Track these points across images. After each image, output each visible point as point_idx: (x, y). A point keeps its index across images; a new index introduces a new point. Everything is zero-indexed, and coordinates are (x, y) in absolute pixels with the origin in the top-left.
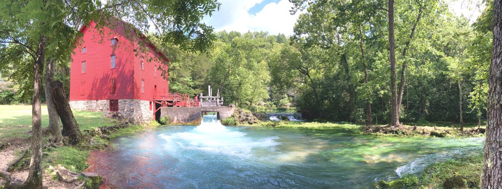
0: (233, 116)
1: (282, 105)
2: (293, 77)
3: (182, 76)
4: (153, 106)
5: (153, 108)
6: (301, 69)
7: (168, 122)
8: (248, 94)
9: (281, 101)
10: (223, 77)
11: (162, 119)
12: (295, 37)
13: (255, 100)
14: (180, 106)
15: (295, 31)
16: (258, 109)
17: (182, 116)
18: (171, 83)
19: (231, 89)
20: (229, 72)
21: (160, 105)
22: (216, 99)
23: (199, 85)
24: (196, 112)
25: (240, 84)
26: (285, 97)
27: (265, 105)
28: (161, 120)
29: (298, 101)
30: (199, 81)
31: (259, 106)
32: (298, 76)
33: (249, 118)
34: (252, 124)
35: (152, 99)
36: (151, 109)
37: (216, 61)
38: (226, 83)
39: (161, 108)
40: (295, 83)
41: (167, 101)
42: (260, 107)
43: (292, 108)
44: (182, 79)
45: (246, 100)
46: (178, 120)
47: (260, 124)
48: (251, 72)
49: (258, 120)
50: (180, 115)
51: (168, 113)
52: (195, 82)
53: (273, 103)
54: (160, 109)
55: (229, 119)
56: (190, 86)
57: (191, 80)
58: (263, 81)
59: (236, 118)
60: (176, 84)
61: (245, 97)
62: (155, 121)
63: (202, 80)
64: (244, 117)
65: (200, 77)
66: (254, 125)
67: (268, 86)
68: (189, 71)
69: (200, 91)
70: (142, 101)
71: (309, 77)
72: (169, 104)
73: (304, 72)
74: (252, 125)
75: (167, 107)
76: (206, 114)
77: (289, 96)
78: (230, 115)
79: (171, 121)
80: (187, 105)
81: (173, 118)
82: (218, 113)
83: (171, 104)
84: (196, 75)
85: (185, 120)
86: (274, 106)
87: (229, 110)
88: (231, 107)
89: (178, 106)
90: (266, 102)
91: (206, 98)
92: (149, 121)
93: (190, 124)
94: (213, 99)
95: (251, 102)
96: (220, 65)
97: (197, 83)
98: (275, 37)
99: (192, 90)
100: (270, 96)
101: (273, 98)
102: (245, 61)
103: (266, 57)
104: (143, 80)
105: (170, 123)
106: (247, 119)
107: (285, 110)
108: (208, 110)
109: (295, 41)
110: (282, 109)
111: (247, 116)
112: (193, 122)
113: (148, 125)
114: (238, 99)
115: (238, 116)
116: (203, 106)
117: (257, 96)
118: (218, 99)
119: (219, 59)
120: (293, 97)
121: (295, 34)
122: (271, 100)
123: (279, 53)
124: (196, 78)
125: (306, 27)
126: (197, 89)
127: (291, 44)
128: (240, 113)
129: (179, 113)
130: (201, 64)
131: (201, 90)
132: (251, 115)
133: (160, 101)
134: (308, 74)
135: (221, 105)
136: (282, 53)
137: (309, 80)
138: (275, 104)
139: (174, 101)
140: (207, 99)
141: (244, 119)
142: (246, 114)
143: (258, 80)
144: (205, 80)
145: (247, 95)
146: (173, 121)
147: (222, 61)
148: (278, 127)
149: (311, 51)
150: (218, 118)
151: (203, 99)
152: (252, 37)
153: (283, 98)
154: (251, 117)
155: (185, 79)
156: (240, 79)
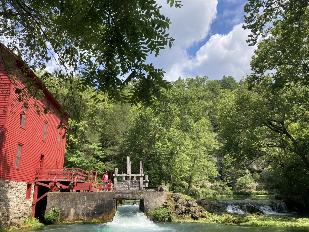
0: (165, 206)
1: (241, 186)
2: (258, 140)
3: (87, 142)
4: (32, 192)
5: (32, 196)
6: (271, 124)
7: (59, 219)
8: (185, 170)
9: (239, 180)
10: (147, 143)
11: (49, 214)
12: (254, 77)
13: (196, 179)
14: (82, 191)
15: (253, 69)
16: (201, 195)
17: (83, 206)
18: (68, 151)
19: (158, 162)
20: (155, 135)
21: (46, 190)
22: (138, 178)
23: (111, 156)
24: (106, 201)
25: (172, 154)
26: (245, 174)
27: (212, 187)
28: (46, 216)
29: (269, 180)
30: (112, 150)
31: (203, 189)
32: (269, 137)
33: (192, 209)
34: (197, 219)
35: (32, 178)
36: (28, 197)
37: (136, 120)
38: (152, 152)
39: (48, 194)
40: (263, 149)
41: (62, 183)
42: (205, 190)
43: (260, 192)
44: (86, 146)
45: (181, 179)
46: (76, 214)
47: (212, 219)
48: (188, 135)
49: (206, 213)
50: (80, 206)
51: (60, 203)
52: (106, 151)
53: (226, 183)
54: (46, 196)
55: (158, 212)
56: (97, 158)
57: (100, 148)
58: (205, 148)
59: (170, 210)
60: (76, 153)
61: (180, 175)
62: (34, 219)
63: (117, 147)
64: (184, 208)
65: (113, 144)
66: (201, 221)
67: (215, 156)
68: (98, 134)
69: (113, 165)
70: (12, 183)
71: (289, 136)
72: (64, 187)
73: (277, 130)
74: (198, 221)
75: (59, 192)
76: (121, 203)
77: (252, 171)
78: (160, 205)
79: (64, 216)
80: (93, 189)
81: (69, 212)
82: (142, 202)
83: (67, 187)
84: (107, 140)
85: (88, 215)
86: (228, 188)
87: (159, 195)
88: (161, 190)
89: (79, 191)
90: (213, 182)
91: (122, 177)
92: (22, 219)
93: (97, 221)
94: (132, 177)
95: (189, 182)
96: (143, 127)
97: (109, 152)
98: (219, 82)
99: (101, 164)
100: (220, 171)
101: (225, 175)
102: (177, 120)
103: (208, 111)
104: (20, 145)
105: (62, 220)
106: (188, 211)
107: (248, 195)
108: (126, 196)
109: (255, 82)
110: (242, 194)
111: (189, 205)
112: (101, 217)
113: (19, 226)
114: (169, 177)
115: (173, 205)
116: (118, 189)
117: (198, 173)
118: (141, 179)
119: (141, 117)
120: (259, 172)
121: (254, 72)
122: (221, 179)
123: (232, 104)
124: (107, 145)
125: (271, 59)
126: (107, 163)
127: (250, 89)
128: (176, 200)
129: (78, 201)
130: (115, 124)
131: (114, 163)
132: (195, 204)
133: (47, 183)
134: (285, 132)
135: (146, 188)
136: (236, 104)
137: (290, 142)
138: (229, 185)
139: (72, 182)
140: (124, 178)
141: (183, 210)
142: (186, 203)
143: (198, 148)
144: (121, 148)
145: (184, 172)
146: (67, 217)
147: (145, 121)
148: (246, 225)
149: (285, 94)
150: (142, 209)
151: (118, 178)
152: (184, 86)
153: (242, 175)
154: (195, 207)
155: (91, 146)
156: (171, 147)
